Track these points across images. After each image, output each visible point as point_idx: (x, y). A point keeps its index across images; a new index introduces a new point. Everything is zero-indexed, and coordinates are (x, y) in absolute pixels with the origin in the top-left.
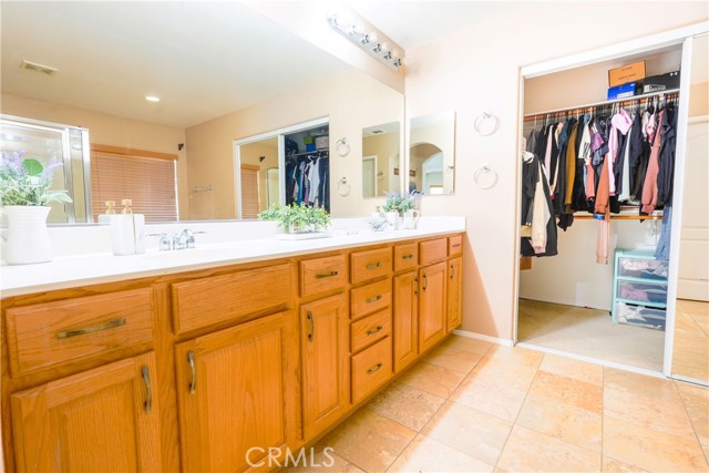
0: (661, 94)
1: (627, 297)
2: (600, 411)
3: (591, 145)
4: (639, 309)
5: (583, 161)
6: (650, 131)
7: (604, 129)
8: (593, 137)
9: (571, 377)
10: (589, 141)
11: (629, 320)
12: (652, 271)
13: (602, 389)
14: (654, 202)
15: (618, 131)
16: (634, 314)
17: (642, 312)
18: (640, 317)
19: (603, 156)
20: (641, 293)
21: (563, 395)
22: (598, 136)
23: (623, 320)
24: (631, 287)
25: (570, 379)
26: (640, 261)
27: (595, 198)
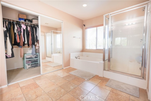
0: (29, 23)
1: (28, 63)
2: (39, 86)
3: (17, 30)
4: (30, 65)
5: (16, 33)
6: (29, 30)
7: (20, 27)
8: (18, 28)
9: (29, 84)
10: (17, 29)
11: (29, 68)
12: (31, 57)
13: (36, 83)
14: (31, 44)
15: (23, 28)
16: (30, 66)
17: (31, 66)
18: (31, 67)
19: (21, 33)
20: (30, 62)
21: (31, 89)
22: (19, 28)
23: (28, 68)
24: (28, 61)
25: (29, 85)
26: (29, 56)
27: (20, 43)
